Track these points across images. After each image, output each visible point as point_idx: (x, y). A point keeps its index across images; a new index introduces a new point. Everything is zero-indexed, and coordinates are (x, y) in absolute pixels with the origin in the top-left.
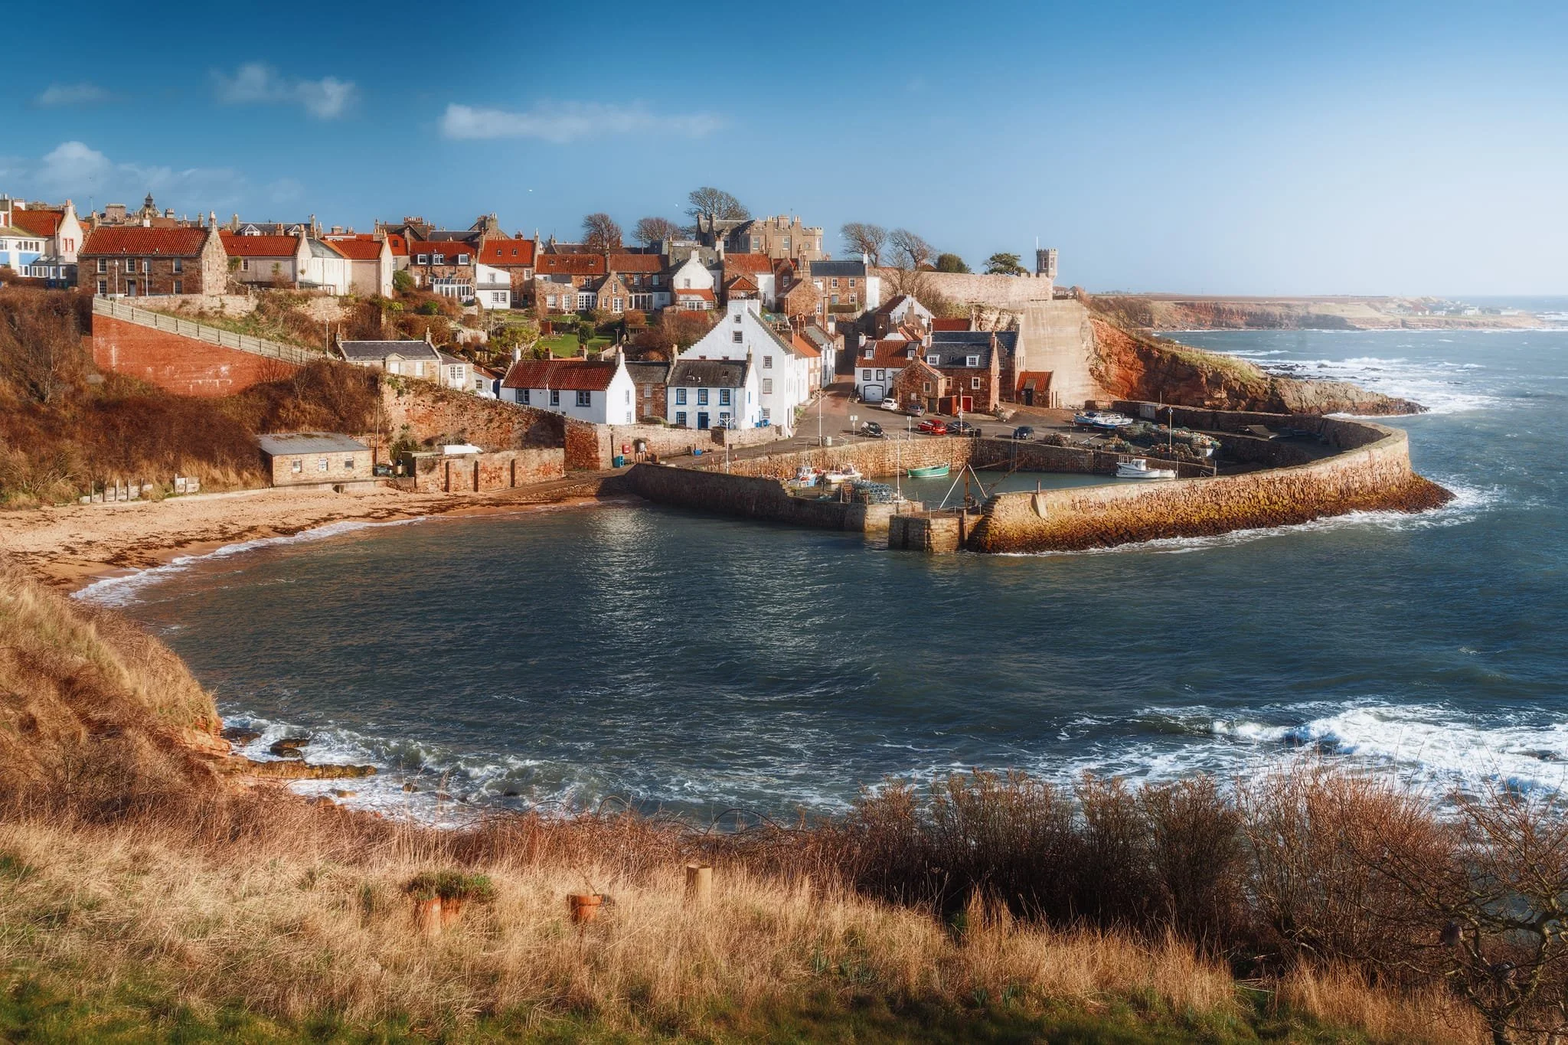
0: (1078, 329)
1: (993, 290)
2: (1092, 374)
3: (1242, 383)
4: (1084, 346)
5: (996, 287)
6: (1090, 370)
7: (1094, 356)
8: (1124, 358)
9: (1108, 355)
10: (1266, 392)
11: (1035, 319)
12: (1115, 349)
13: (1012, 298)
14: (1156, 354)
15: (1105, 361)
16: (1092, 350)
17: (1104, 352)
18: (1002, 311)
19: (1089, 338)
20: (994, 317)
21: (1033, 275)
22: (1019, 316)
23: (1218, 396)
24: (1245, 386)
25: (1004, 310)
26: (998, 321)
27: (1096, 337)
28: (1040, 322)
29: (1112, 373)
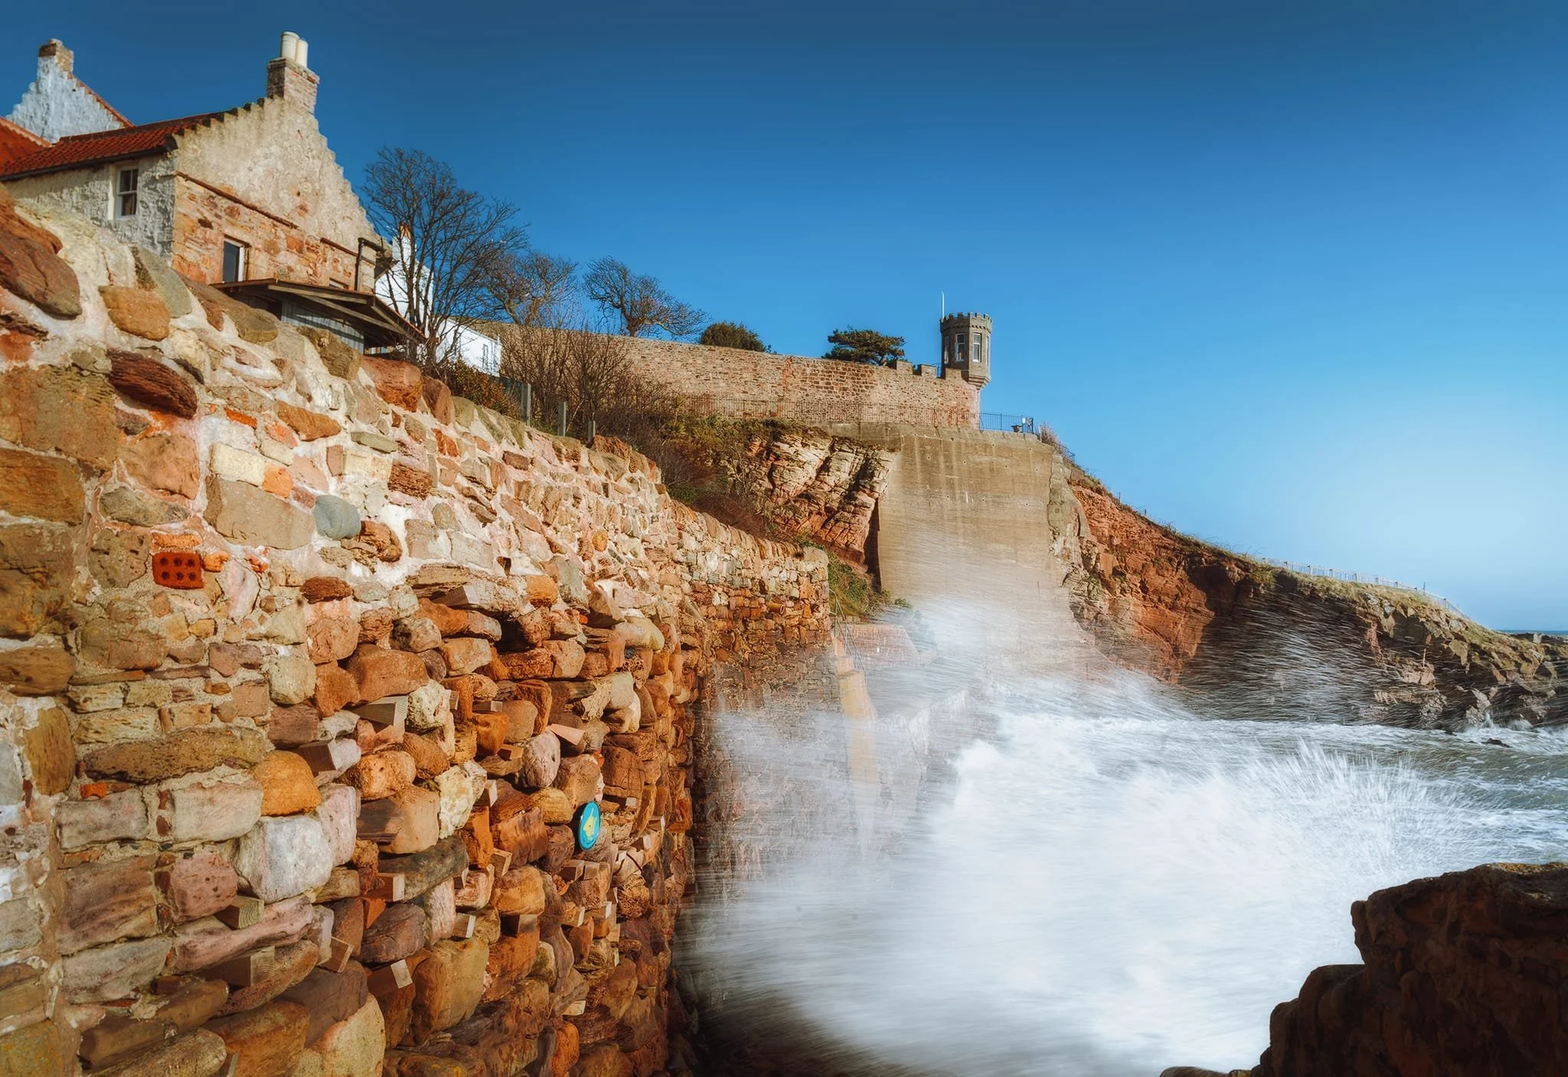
0: (1043, 505)
1: (821, 395)
2: (1078, 617)
3: (1474, 647)
4: (1058, 547)
5: (829, 388)
6: (1074, 607)
7: (1083, 573)
8: (1155, 580)
9: (1116, 572)
10: (1542, 671)
11: (930, 469)
12: (1135, 560)
13: (871, 416)
14: (1236, 574)
15: (1106, 585)
16: (1077, 559)
17: (1106, 564)
18: (838, 442)
19: (1070, 528)
20: (813, 455)
21: (931, 372)
22: (884, 455)
23: (1413, 677)
24: (1484, 654)
25: (843, 440)
26: (825, 467)
27: (1085, 528)
28: (943, 476)
29: (1127, 617)
